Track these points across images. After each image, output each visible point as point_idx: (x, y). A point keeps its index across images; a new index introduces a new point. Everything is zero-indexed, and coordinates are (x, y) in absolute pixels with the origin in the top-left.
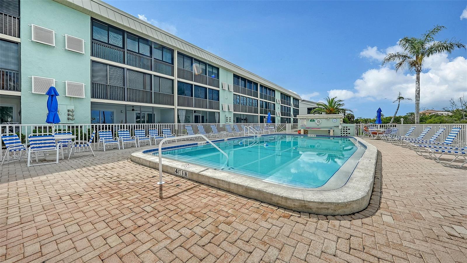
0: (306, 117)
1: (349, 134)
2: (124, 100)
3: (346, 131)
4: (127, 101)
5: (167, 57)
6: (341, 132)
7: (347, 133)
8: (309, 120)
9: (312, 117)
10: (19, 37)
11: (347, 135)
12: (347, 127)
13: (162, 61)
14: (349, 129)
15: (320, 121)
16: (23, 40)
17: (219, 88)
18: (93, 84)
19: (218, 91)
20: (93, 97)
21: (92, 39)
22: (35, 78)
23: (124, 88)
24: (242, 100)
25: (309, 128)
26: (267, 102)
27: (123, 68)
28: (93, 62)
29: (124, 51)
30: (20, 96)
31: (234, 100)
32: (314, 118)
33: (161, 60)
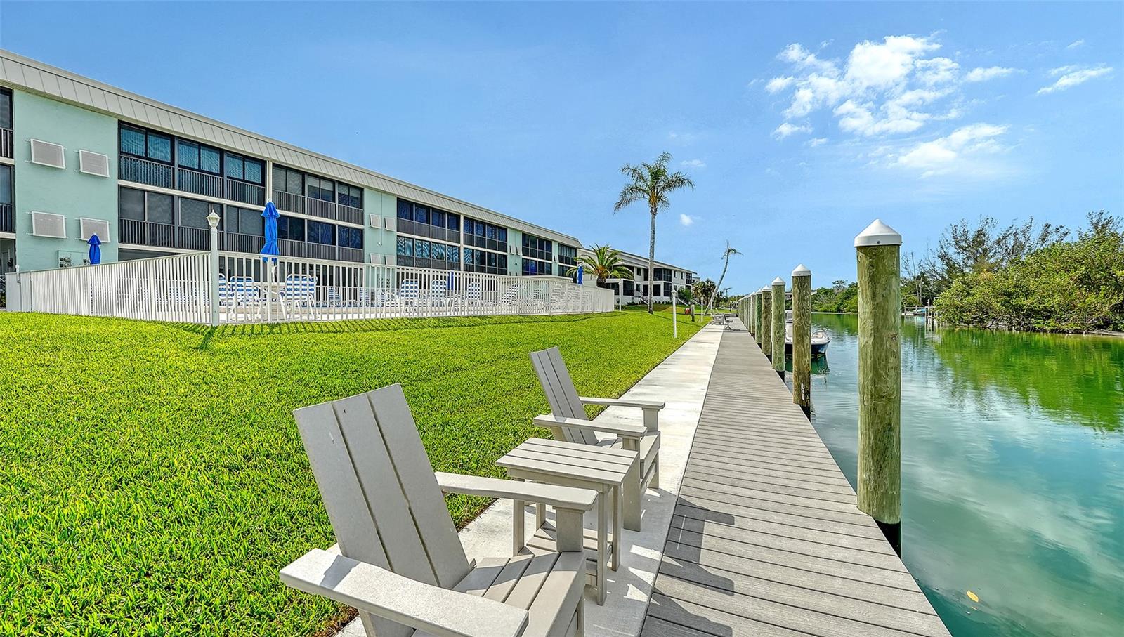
2: (174, 246)
4: (179, 247)
5: (253, 174)
10: (12, 157)
13: (244, 180)
16: (18, 161)
17: (363, 225)
18: (123, 224)
19: (362, 231)
20: (121, 241)
21: (121, 152)
22: (36, 215)
23: (174, 227)
24: (419, 247)
26: (485, 252)
27: (172, 196)
28: (121, 187)
29: (174, 169)
30: (15, 240)
31: (398, 247)
33: (242, 178)
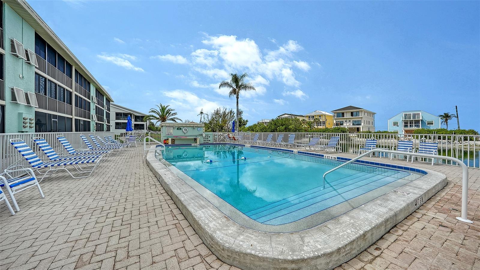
0: (173, 125)
1: (210, 141)
3: (208, 139)
6: (204, 140)
7: (208, 141)
8: (176, 128)
9: (179, 125)
11: (208, 142)
12: (208, 135)
14: (209, 137)
15: (187, 129)
25: (177, 137)
31: (35, 84)
32: (181, 126)
